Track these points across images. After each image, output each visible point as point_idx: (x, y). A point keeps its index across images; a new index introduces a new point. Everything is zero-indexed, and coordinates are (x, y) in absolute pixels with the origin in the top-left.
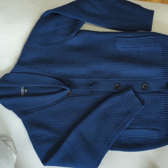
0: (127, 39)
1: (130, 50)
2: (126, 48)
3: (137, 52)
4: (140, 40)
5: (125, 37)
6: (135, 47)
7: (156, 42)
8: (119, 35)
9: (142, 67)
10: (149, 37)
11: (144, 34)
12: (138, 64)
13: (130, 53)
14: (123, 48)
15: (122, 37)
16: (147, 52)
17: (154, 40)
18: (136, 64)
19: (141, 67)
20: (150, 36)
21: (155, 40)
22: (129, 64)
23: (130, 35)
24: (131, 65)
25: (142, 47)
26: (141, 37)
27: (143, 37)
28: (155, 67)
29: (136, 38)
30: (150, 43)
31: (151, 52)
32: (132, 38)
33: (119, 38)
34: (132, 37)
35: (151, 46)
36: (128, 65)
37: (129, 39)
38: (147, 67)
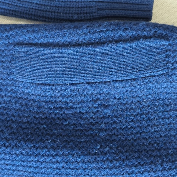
0: (55, 51)
1: (67, 92)
2: (53, 85)
3: (95, 101)
4: (105, 54)
5: (46, 45)
6: (89, 83)
7: (168, 62)
8: (26, 37)
9: (114, 167)
10: (141, 43)
11: (121, 32)
12: (98, 155)
13: (71, 107)
14: (44, 88)
15: (35, 45)
16: (135, 101)
17: (163, 55)
18: (89, 154)
19: (111, 165)
20: (145, 38)
21: (167, 56)
22: (64, 154)
23: (66, 38)
24: (71, 157)
25: (117, 84)
26: (110, 42)
27: (117, 42)
28: (170, 169)
29: (90, 48)
30: (146, 69)
31: (150, 103)
32: (75, 49)
33: (24, 49)
34: (77, 45)
35: (152, 79)
36: (57, 158)
37: (64, 50)
38: (136, 166)
